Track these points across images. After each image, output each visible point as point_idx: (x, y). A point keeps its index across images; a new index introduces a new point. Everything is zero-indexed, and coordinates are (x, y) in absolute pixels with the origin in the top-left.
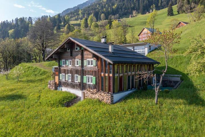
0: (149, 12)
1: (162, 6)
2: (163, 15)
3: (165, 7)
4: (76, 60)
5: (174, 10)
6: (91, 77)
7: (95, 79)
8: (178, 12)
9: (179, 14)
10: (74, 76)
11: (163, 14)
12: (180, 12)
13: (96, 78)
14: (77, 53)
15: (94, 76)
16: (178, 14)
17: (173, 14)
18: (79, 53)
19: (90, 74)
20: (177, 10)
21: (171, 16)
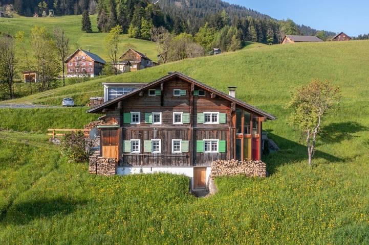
0: (40, 16)
1: (61, 10)
2: (73, 28)
3: (66, 12)
4: (174, 113)
5: (92, 24)
6: (212, 141)
7: (225, 144)
8: (99, 28)
9: (102, 32)
10: (169, 143)
11: (72, 25)
12: (103, 29)
13: (226, 142)
14: (179, 101)
15: (222, 140)
16: (99, 32)
17: (91, 30)
18: (183, 101)
19: (211, 136)
20: (97, 25)
21: (87, 32)
